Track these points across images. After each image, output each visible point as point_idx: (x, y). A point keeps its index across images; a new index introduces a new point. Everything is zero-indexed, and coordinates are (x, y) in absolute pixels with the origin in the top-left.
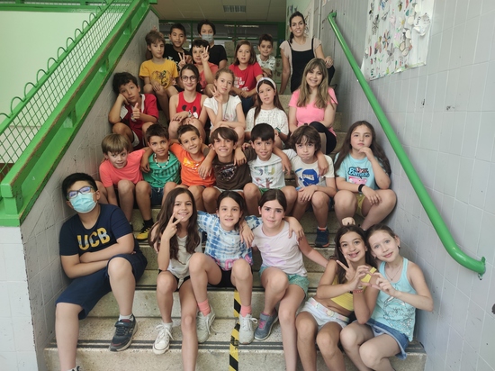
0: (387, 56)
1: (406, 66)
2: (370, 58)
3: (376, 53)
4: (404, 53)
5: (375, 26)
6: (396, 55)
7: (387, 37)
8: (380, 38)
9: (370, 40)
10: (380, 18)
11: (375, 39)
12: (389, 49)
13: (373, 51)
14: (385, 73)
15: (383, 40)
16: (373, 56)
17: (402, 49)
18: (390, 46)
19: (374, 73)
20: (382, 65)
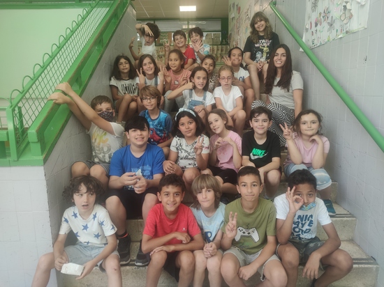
0: (327, 27)
1: (347, 32)
2: (310, 31)
3: (316, 25)
4: (345, 21)
5: (315, 5)
6: (337, 25)
7: (327, 12)
8: (320, 14)
9: (309, 17)
11: (314, 16)
12: (329, 20)
13: (313, 25)
14: (326, 40)
15: (322, 15)
16: (314, 29)
17: (342, 19)
18: (330, 18)
19: (316, 42)
20: (323, 34)
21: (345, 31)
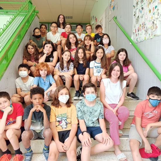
0: (144, 32)
1: (155, 35)
2: (135, 34)
3: (138, 31)
4: (154, 30)
5: (137, 20)
6: (149, 32)
7: (144, 24)
8: (140, 25)
9: (135, 27)
10: (139, 17)
11: (137, 26)
12: (145, 29)
13: (137, 31)
14: (144, 39)
15: (142, 26)
16: (137, 33)
17: (152, 28)
18: (146, 28)
19: (138, 40)
20: (142, 36)
21: (153, 35)
